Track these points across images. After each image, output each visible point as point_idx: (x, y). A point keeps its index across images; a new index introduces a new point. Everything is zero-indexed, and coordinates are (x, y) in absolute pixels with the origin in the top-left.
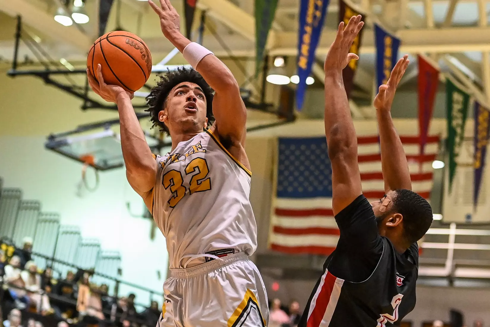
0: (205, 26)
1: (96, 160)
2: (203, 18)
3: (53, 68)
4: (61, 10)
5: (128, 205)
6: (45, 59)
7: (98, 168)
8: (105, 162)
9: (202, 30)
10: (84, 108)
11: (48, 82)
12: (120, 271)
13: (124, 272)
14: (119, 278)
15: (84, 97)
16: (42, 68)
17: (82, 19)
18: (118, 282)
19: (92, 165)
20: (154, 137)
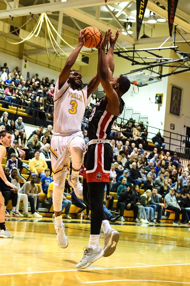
0: (176, 31)
1: (138, 83)
2: (175, 29)
3: (121, 50)
4: (123, 30)
5: (150, 99)
6: (118, 48)
7: (138, 86)
8: (141, 83)
9: (175, 33)
10: (133, 64)
11: (120, 55)
12: (147, 122)
13: (149, 123)
14: (147, 125)
15: (133, 61)
16: (117, 51)
17: (130, 32)
18: (147, 126)
19: (136, 85)
20: (158, 74)
